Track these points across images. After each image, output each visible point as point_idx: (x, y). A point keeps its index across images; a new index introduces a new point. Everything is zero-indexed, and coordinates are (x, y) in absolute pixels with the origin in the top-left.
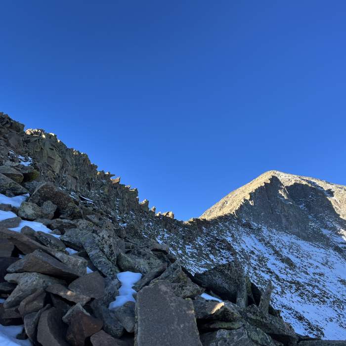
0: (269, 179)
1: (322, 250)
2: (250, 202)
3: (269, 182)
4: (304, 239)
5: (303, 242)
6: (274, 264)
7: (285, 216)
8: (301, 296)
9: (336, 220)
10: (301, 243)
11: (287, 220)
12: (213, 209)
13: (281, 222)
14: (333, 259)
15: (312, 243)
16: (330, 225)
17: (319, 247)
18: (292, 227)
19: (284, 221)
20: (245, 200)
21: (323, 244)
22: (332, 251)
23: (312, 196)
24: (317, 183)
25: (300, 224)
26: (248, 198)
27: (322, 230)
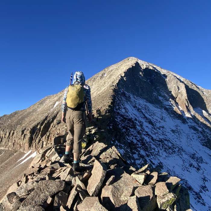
0: (135, 64)
1: (159, 110)
2: (124, 78)
3: (134, 65)
4: (150, 102)
5: (149, 104)
6: (147, 127)
7: (141, 88)
8: (166, 151)
9: (165, 91)
10: (148, 104)
11: (142, 90)
12: (96, 77)
13: (138, 91)
14: (164, 115)
15: (154, 105)
16: (163, 95)
17: (157, 108)
18: (144, 95)
19: (140, 90)
20: (121, 76)
21: (159, 106)
22: (164, 110)
23: (154, 76)
24: (157, 68)
25: (149, 93)
26: (123, 75)
27: (159, 97)
